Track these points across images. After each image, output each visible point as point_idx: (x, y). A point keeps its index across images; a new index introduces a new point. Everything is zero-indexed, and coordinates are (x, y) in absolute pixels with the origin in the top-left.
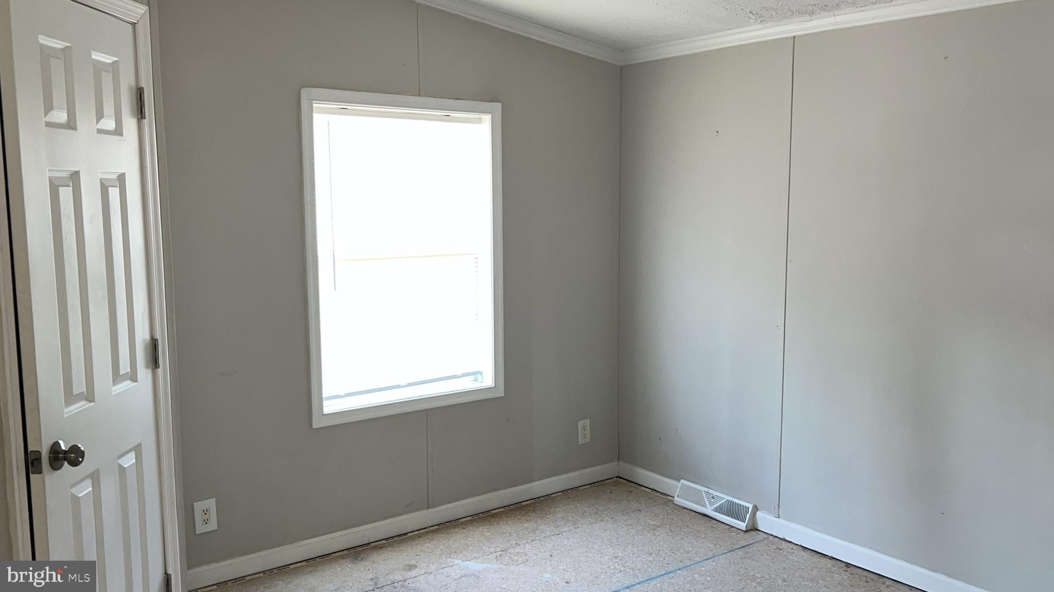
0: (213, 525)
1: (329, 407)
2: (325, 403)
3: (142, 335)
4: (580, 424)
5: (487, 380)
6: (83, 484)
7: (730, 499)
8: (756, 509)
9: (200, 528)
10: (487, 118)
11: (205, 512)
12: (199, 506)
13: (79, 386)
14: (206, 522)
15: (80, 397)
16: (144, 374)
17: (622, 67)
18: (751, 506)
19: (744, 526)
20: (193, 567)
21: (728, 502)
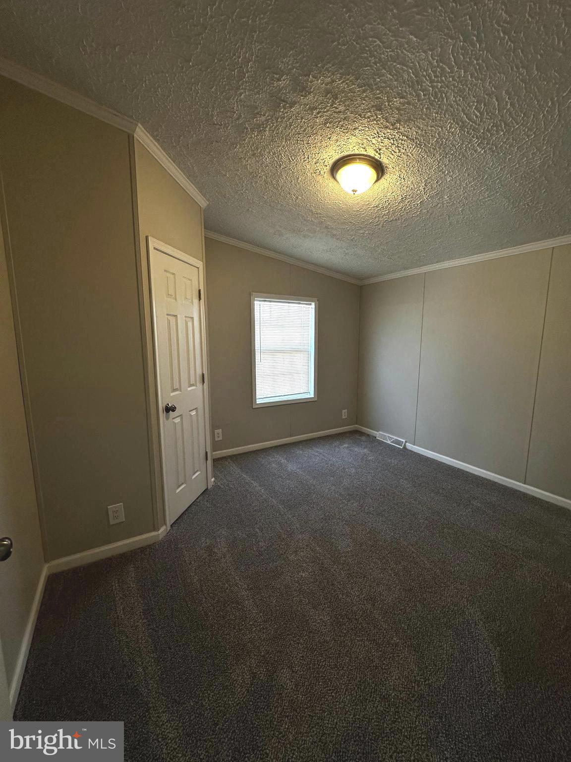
0: (221, 438)
1: (258, 402)
2: (257, 400)
3: (199, 372)
4: (344, 411)
5: (311, 395)
6: (177, 418)
7: (396, 438)
8: (406, 442)
9: (216, 439)
10: (313, 304)
11: (218, 434)
12: (216, 431)
13: (176, 386)
14: (219, 437)
15: (176, 390)
16: (199, 385)
17: (361, 286)
18: (404, 441)
19: (402, 447)
20: (214, 451)
21: (396, 439)
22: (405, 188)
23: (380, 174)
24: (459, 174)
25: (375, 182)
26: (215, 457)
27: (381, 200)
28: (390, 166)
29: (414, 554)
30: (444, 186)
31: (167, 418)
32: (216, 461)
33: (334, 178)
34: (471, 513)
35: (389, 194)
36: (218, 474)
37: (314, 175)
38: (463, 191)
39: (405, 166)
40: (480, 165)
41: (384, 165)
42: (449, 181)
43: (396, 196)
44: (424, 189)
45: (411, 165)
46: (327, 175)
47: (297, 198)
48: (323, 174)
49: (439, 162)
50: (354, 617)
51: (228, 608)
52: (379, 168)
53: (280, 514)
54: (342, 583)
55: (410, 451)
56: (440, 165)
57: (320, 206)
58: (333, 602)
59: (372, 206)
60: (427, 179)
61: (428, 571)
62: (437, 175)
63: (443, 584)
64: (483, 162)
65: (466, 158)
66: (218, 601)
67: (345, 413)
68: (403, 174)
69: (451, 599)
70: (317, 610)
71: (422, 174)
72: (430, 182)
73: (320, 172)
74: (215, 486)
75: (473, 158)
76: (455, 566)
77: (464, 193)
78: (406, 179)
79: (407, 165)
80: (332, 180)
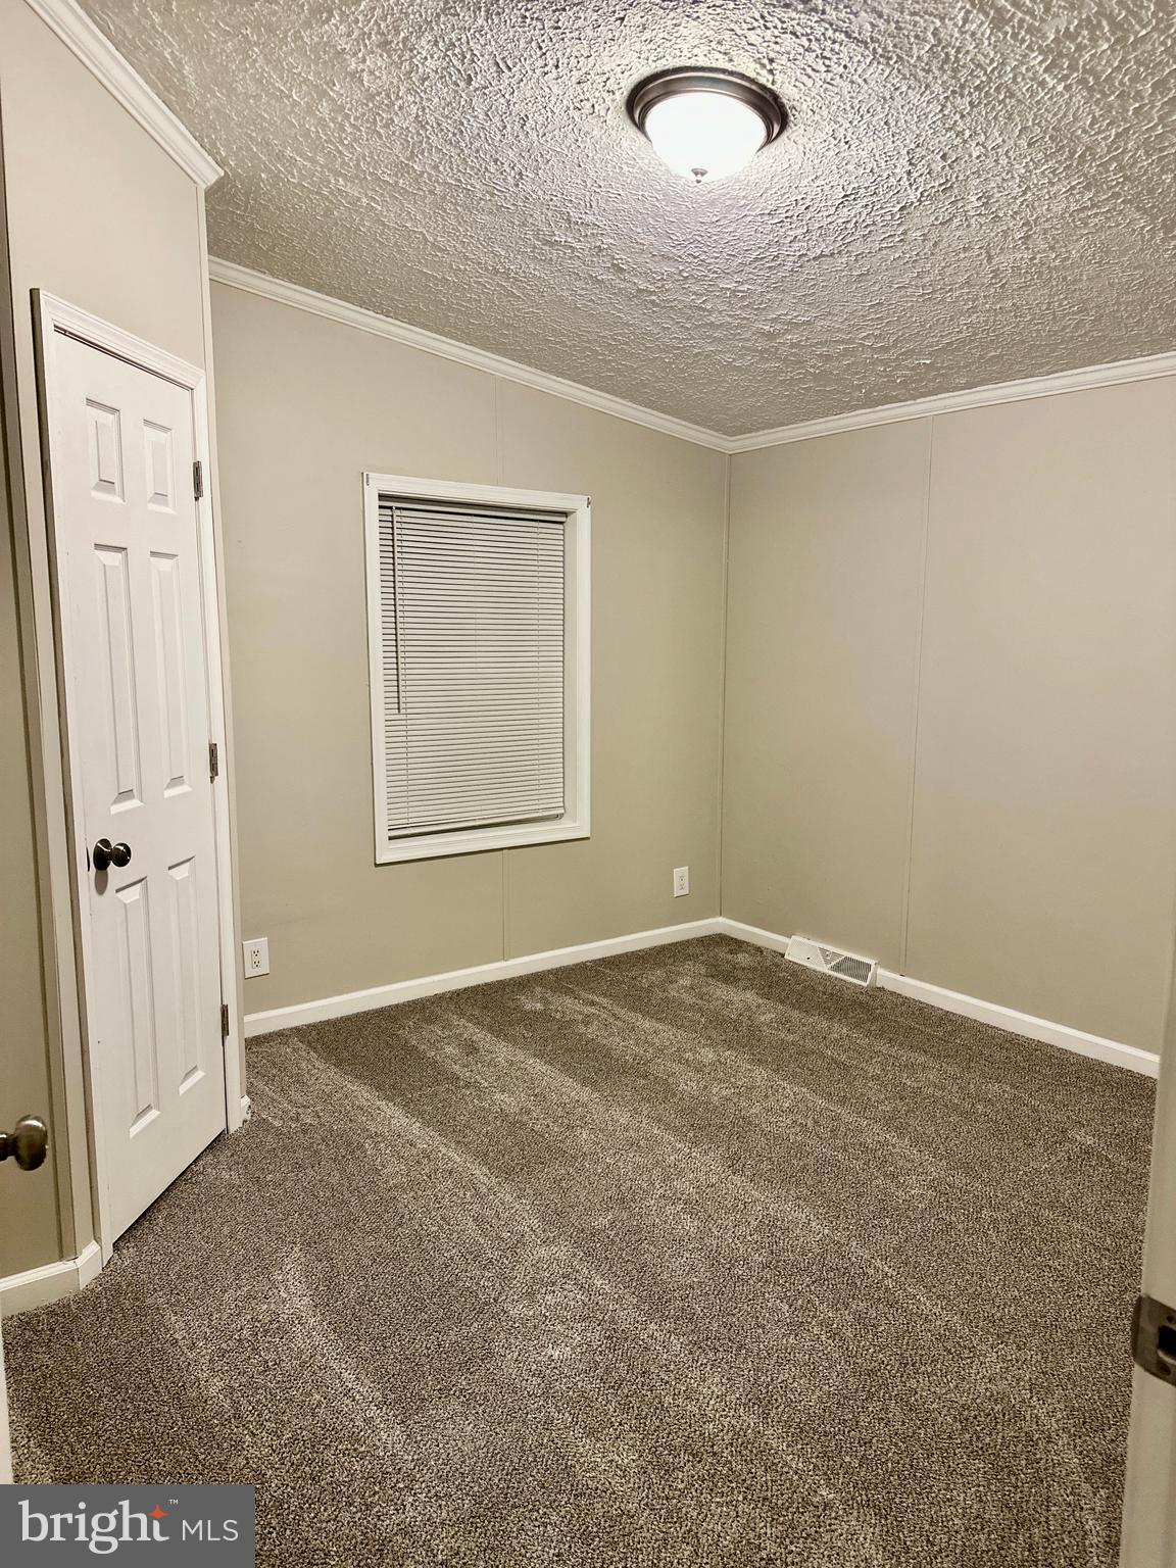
0: (263, 969)
4: (677, 872)
6: (132, 889)
7: (848, 955)
8: (880, 968)
9: (252, 971)
11: (256, 953)
12: (252, 943)
13: (129, 781)
14: (257, 964)
15: (126, 795)
16: (201, 783)
18: (875, 965)
19: (865, 984)
20: (248, 1012)
21: (847, 959)
22: (850, 167)
23: (776, 129)
24: (1004, 141)
25: (762, 147)
26: (250, 1033)
27: (782, 195)
28: (804, 106)
29: (888, 1282)
30: (965, 170)
31: (101, 886)
32: (252, 1044)
33: (640, 126)
34: (1066, 1163)
35: (805, 182)
36: (261, 1086)
37: (576, 114)
38: (1019, 186)
39: (848, 108)
40: (1059, 121)
41: (785, 101)
42: (978, 157)
43: (827, 188)
44: (909, 173)
45: (864, 108)
46: (617, 118)
47: (520, 174)
48: (602, 113)
49: (944, 106)
50: (709, 1449)
51: (329, 1456)
52: (772, 111)
53: (477, 1192)
54: (672, 1367)
55: (892, 993)
56: (946, 112)
57: (594, 204)
58: (646, 1418)
59: (758, 212)
60: (913, 146)
61: (926, 1320)
62: (942, 139)
63: (967, 1351)
64: (1065, 115)
65: (1018, 101)
66: (294, 1440)
67: (680, 879)
68: (842, 130)
69: (989, 1385)
70: (597, 1440)
71: (900, 134)
72: (923, 157)
73: (593, 106)
74: (256, 1125)
75: (1038, 102)
76: (1006, 1303)
77: (1024, 193)
78: (854, 143)
79: (853, 108)
80: (632, 131)
